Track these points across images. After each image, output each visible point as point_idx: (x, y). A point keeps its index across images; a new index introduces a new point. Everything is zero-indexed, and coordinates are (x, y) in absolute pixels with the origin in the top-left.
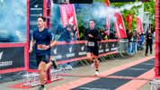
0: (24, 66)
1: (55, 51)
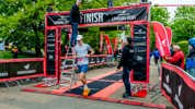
0: (43, 73)
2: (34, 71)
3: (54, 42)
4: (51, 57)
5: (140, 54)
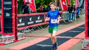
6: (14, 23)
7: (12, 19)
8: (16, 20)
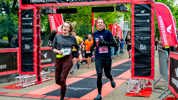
0: (16, 69)
1: (45, 56)
2: (5, 66)
3: (32, 27)
4: (27, 47)
5: (142, 42)
6: (35, 59)
7: (32, 53)
8: (38, 54)
